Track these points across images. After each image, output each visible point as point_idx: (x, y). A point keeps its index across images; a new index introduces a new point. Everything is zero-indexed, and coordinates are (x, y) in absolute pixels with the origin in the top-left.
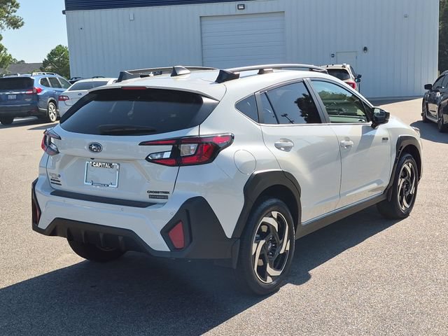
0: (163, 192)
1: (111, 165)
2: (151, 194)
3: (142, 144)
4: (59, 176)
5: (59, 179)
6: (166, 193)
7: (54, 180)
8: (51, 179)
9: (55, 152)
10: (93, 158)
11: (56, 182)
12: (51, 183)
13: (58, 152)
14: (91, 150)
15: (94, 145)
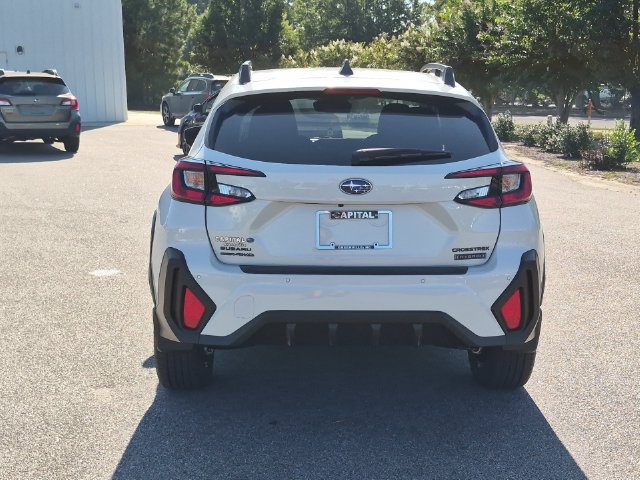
0: (479, 248)
1: (375, 213)
2: (458, 253)
3: (449, 176)
4: (251, 240)
5: (249, 245)
6: (483, 248)
7: (233, 249)
8: (223, 248)
9: (242, 200)
10: (341, 205)
11: (238, 252)
12: (222, 254)
13: (253, 198)
14: (347, 190)
15: (355, 182)
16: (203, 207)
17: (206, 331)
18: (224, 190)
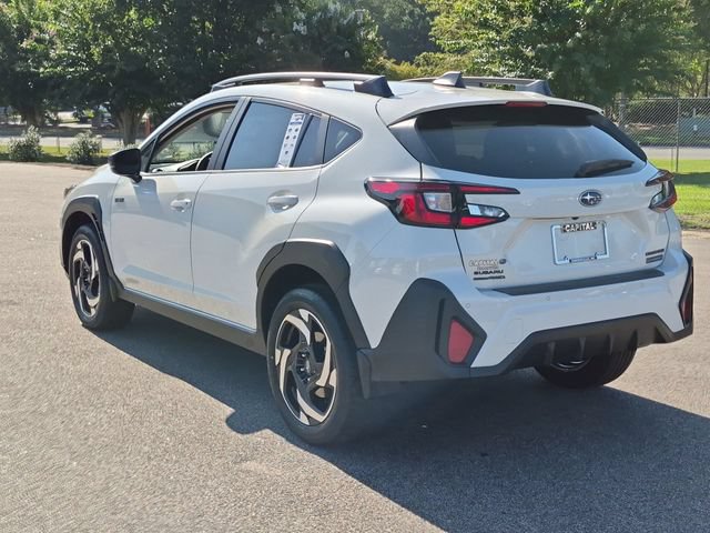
0: (659, 251)
1: (594, 224)
2: (649, 256)
4: (503, 262)
5: (501, 267)
7: (486, 273)
8: (476, 273)
9: (496, 220)
10: (575, 218)
11: (491, 275)
12: (475, 279)
13: (507, 217)
14: (584, 202)
15: (591, 193)
16: (452, 231)
17: (477, 363)
18: (474, 211)
